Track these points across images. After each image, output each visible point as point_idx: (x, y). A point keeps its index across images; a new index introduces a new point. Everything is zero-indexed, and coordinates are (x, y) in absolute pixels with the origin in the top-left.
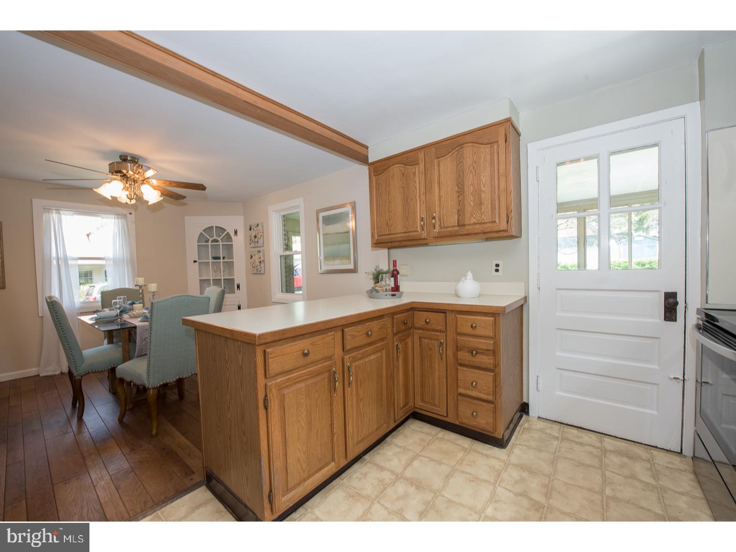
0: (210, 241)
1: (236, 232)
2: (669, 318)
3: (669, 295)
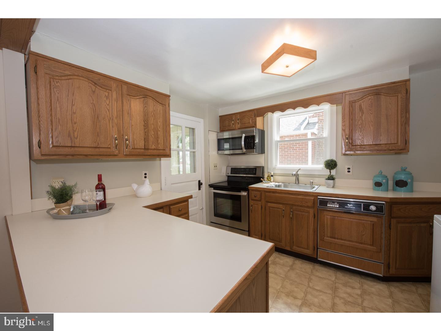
2: (199, 189)
3: (199, 181)
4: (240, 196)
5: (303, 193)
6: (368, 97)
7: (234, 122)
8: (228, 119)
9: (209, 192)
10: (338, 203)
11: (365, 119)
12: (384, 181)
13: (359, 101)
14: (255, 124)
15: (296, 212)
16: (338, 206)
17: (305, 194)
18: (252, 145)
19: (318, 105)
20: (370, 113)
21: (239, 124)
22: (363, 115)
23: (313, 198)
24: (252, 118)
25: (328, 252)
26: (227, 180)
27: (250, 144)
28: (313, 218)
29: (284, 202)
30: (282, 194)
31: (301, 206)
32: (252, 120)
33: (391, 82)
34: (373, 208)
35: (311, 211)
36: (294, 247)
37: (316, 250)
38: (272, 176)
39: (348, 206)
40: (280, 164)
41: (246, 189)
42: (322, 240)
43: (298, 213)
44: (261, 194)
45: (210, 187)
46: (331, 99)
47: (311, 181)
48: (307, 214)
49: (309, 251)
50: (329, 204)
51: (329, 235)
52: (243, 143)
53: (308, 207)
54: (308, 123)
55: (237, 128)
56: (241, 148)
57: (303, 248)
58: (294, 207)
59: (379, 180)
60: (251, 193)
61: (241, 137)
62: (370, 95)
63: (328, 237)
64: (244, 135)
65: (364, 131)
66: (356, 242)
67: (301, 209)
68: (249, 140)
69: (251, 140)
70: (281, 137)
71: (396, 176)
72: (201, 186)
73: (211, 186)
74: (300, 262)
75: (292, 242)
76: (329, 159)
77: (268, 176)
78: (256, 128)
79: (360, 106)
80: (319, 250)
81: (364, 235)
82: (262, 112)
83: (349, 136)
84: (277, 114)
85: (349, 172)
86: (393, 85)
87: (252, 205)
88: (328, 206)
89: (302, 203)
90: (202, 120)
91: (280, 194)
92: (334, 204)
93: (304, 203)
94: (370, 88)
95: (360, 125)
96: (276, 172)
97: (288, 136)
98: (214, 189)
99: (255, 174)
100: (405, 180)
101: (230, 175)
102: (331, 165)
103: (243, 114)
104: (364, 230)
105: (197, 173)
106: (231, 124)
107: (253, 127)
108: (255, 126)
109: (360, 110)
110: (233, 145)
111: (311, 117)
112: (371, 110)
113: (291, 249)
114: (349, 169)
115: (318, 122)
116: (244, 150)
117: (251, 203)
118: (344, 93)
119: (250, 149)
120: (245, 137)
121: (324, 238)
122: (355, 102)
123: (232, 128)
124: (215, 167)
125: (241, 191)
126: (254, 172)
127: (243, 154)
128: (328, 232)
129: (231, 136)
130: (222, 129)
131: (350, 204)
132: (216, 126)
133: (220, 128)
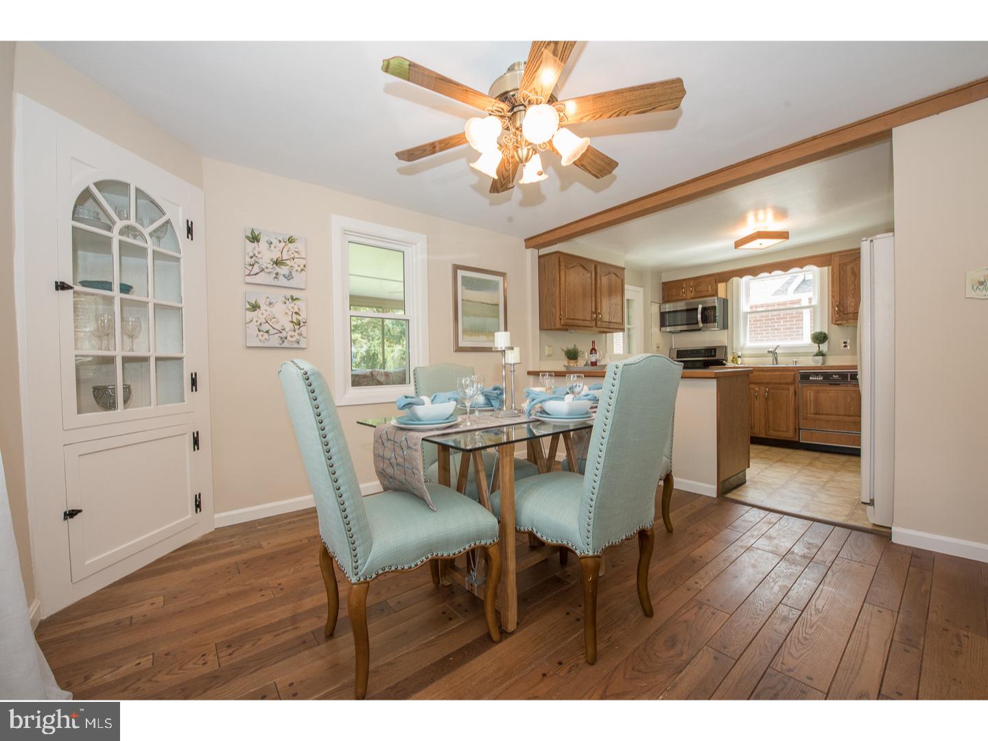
0: (116, 229)
1: (190, 231)
5: (780, 369)
7: (684, 290)
8: (675, 287)
10: (822, 375)
13: (851, 264)
14: (717, 292)
15: (773, 391)
16: (822, 379)
17: (784, 369)
18: (712, 318)
19: (802, 268)
23: (793, 373)
24: (711, 284)
25: (813, 431)
27: (709, 316)
28: (793, 396)
29: (757, 381)
31: (779, 384)
32: (711, 287)
35: (791, 388)
36: (771, 432)
37: (797, 431)
38: (739, 357)
39: (834, 377)
40: (750, 342)
42: (805, 418)
43: (775, 391)
46: (821, 260)
47: (795, 360)
48: (786, 392)
49: (789, 435)
50: (812, 377)
51: (812, 412)
52: (699, 316)
53: (787, 384)
54: (804, 280)
55: (688, 297)
56: (697, 322)
57: (782, 432)
58: (770, 386)
61: (697, 309)
63: (811, 414)
64: (700, 307)
66: (844, 415)
67: (779, 387)
68: (707, 312)
69: (710, 312)
70: (751, 308)
75: (768, 424)
77: (733, 357)
78: (717, 296)
80: (801, 431)
81: (851, 406)
82: (725, 277)
83: (840, 303)
84: (746, 278)
85: (845, 346)
88: (812, 380)
89: (780, 380)
90: (641, 290)
92: (817, 376)
93: (783, 380)
96: (745, 352)
97: (763, 306)
99: (715, 356)
102: (820, 338)
103: (697, 280)
104: (852, 401)
106: (680, 293)
107: (713, 295)
108: (715, 294)
110: (688, 319)
113: (766, 435)
114: (844, 343)
116: (701, 325)
118: (833, 254)
119: (709, 323)
120: (702, 308)
121: (807, 416)
122: (845, 264)
123: (680, 298)
124: (657, 347)
126: (713, 354)
127: (699, 330)
128: (811, 409)
129: (684, 308)
130: (666, 299)
131: (835, 375)
132: (658, 295)
133: (663, 298)
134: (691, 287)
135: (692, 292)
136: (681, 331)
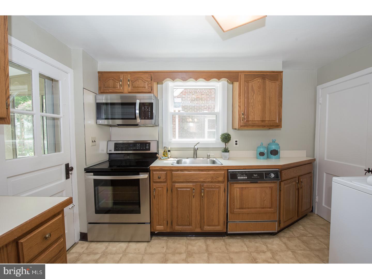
2: (67, 177)
3: (67, 165)
4: (139, 180)
5: (214, 168)
6: (257, 80)
7: (122, 83)
8: (112, 78)
9: (85, 180)
10: (246, 174)
11: (255, 98)
12: (266, 151)
13: (251, 82)
14: (152, 90)
15: (207, 189)
16: (246, 178)
17: (216, 169)
18: (149, 114)
19: (219, 80)
20: (259, 94)
21: (129, 86)
22: (254, 95)
23: (223, 172)
24: (148, 81)
25: (237, 223)
26: (108, 160)
27: (147, 113)
28: (224, 193)
29: (194, 181)
30: (191, 172)
31: (212, 182)
32: (148, 84)
33: (272, 71)
34: (273, 175)
35: (222, 186)
36: (205, 227)
37: (226, 224)
38: (169, 151)
39: (254, 176)
40: (179, 138)
41: (147, 171)
42: (232, 213)
43: (209, 189)
44: (166, 174)
45: (87, 172)
46: (229, 76)
47: (208, 154)
48: (217, 190)
49: (220, 227)
50: (239, 177)
51: (238, 207)
52: (137, 112)
53: (219, 182)
55: (126, 90)
56: (134, 117)
57: (214, 226)
58: (205, 184)
59: (262, 150)
60: (153, 174)
61: (135, 104)
62: (259, 78)
63: (237, 209)
64: (138, 102)
65: (255, 109)
66: (259, 208)
67: (213, 185)
68: (145, 108)
69: (148, 108)
71: (270, 146)
72: (70, 172)
73: (88, 170)
74: (211, 241)
75: (203, 222)
76: (223, 133)
77: (164, 152)
78: (154, 94)
79: (252, 86)
80: (229, 223)
81: (265, 200)
85: (236, 144)
86: (273, 74)
87: (155, 189)
88: (239, 179)
89: (213, 179)
90: (70, 71)
91: (189, 172)
92: (243, 176)
93: (215, 179)
94: (258, 72)
95: (252, 103)
96: (174, 146)
98: (94, 175)
99: (149, 149)
100: (277, 150)
101: (113, 152)
102: (226, 138)
103: (135, 75)
104: (265, 196)
105: (62, 152)
106: (117, 85)
107: (150, 92)
109: (252, 90)
110: (123, 114)
111: (176, 97)
112: (260, 91)
113: (201, 230)
114: (236, 141)
115: (182, 102)
116: (139, 120)
117: (154, 186)
118: (240, 72)
119: (146, 119)
120: (140, 103)
121: (234, 211)
122: (248, 82)
123: (118, 91)
124: (93, 142)
125: (140, 173)
126: (147, 147)
127: (136, 125)
128: (237, 204)
129: (119, 101)
130: (102, 90)
131: (255, 174)
132: (94, 84)
133: (100, 88)
134: (129, 81)
135: (129, 85)
136: (119, 125)
